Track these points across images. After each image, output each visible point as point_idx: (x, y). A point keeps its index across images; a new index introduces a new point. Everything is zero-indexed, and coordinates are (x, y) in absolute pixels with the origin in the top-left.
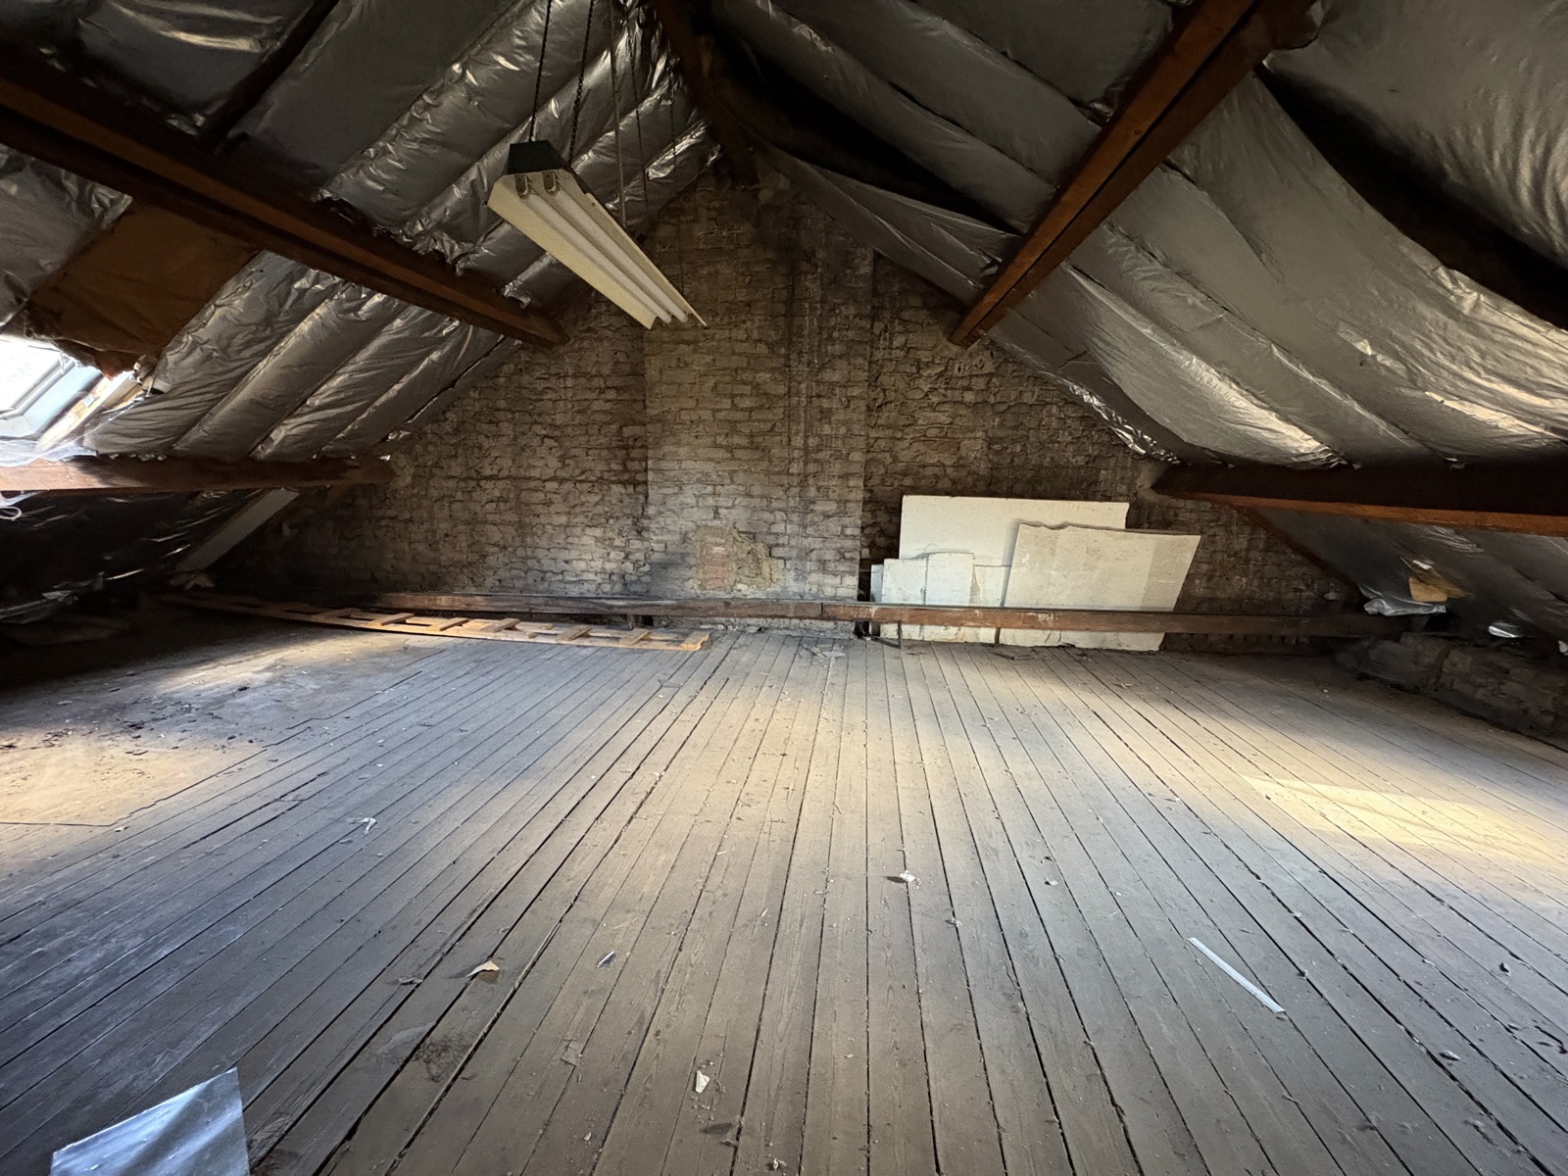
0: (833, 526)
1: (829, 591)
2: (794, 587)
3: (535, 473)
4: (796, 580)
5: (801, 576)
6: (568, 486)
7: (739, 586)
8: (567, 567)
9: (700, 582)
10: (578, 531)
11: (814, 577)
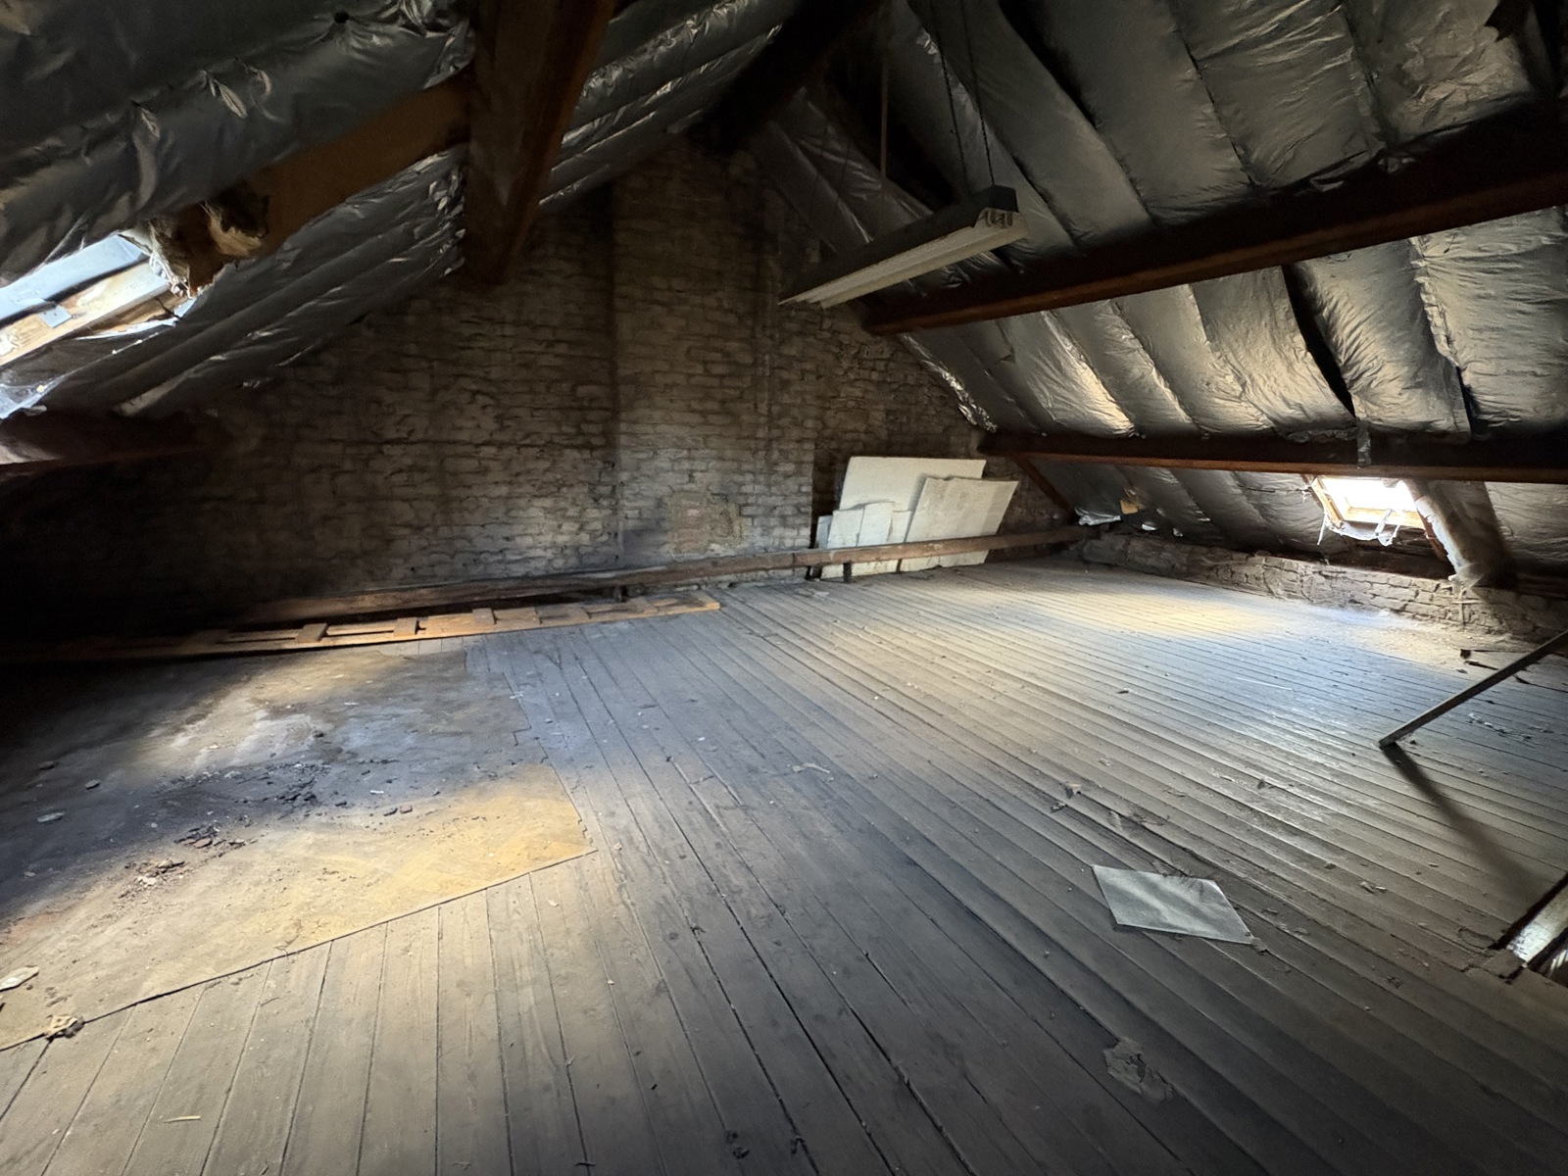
0: (791, 485)
1: (789, 543)
2: (760, 542)
3: (464, 436)
4: (762, 535)
5: (767, 530)
6: (508, 452)
7: (713, 546)
8: (508, 544)
9: (674, 546)
10: (523, 502)
11: (777, 532)
